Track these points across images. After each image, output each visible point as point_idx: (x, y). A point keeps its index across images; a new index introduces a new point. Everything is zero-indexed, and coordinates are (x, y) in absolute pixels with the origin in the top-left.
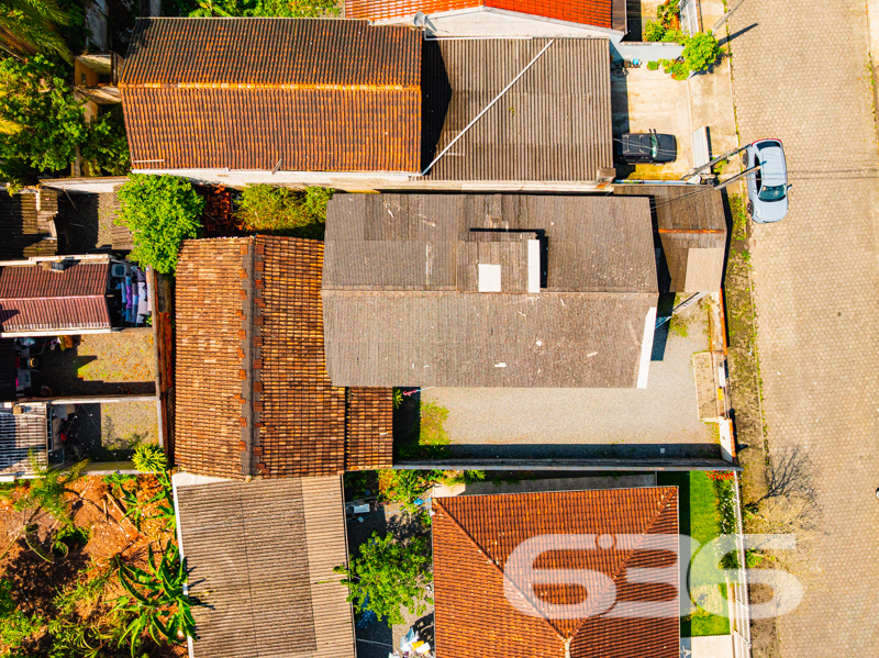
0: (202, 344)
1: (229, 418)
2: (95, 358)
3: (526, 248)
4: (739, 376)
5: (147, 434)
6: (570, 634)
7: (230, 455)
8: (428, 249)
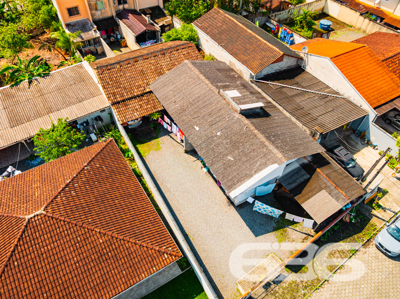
4: (283, 293)
6: (47, 212)
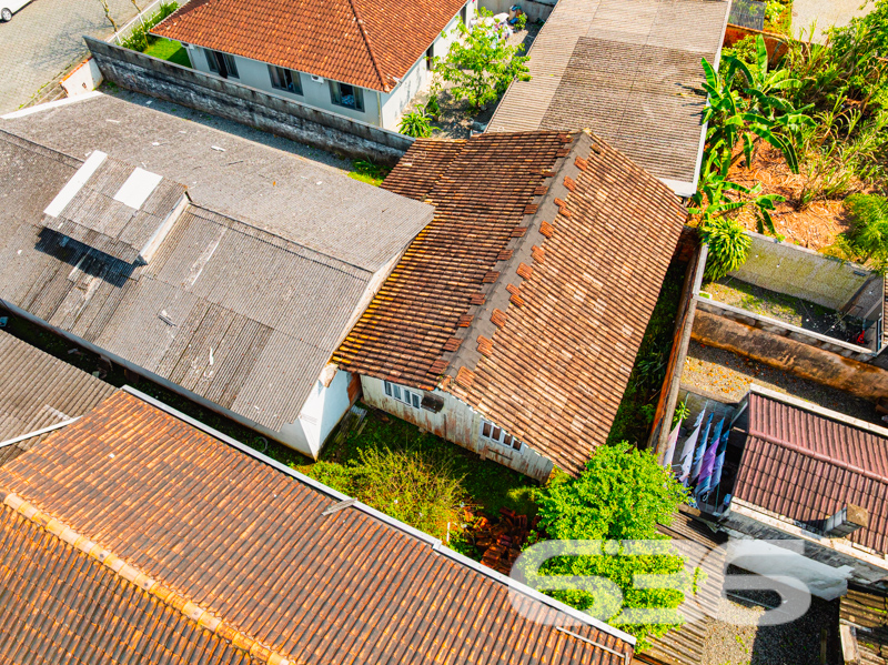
3: (67, 209)
8: (193, 279)
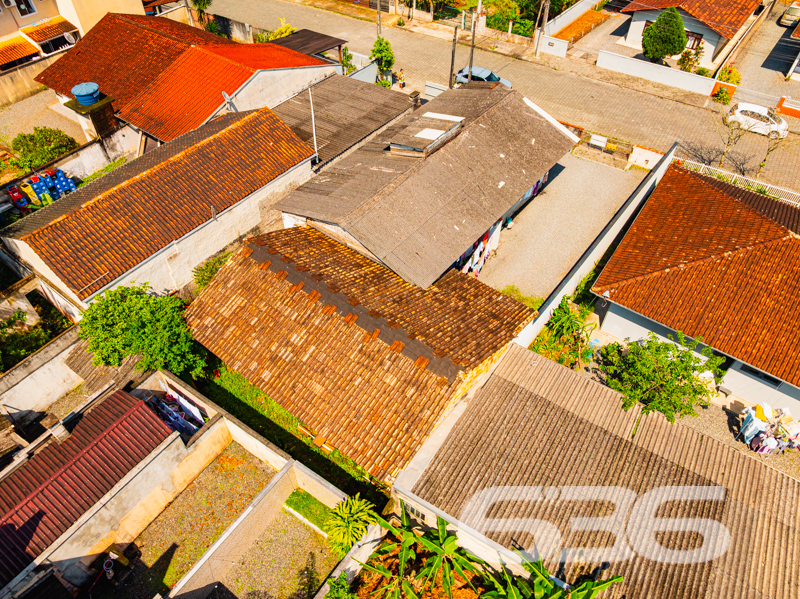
0: (286, 354)
1: (381, 364)
2: (174, 547)
5: (312, 555)
7: (421, 388)
